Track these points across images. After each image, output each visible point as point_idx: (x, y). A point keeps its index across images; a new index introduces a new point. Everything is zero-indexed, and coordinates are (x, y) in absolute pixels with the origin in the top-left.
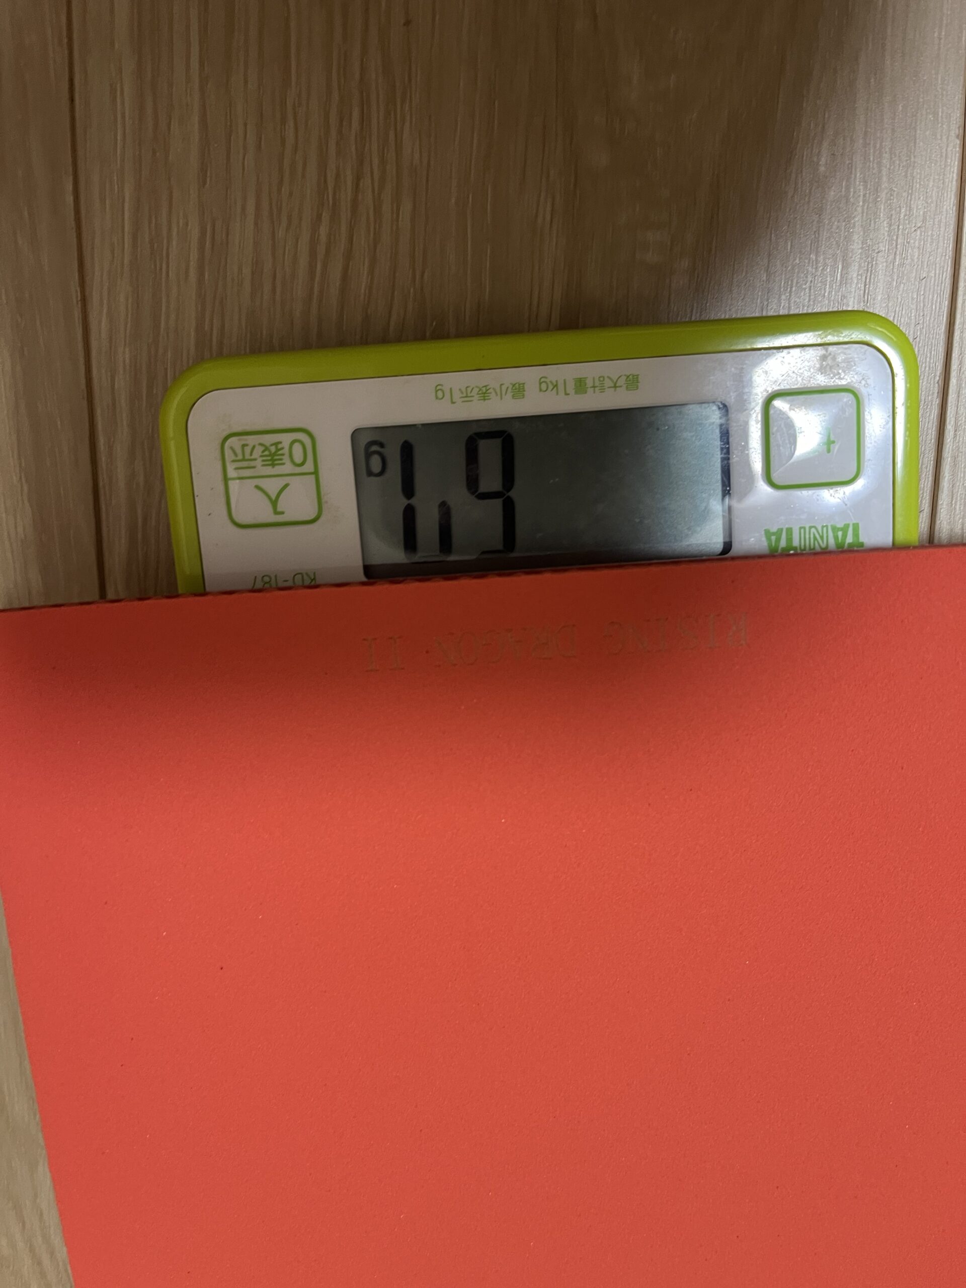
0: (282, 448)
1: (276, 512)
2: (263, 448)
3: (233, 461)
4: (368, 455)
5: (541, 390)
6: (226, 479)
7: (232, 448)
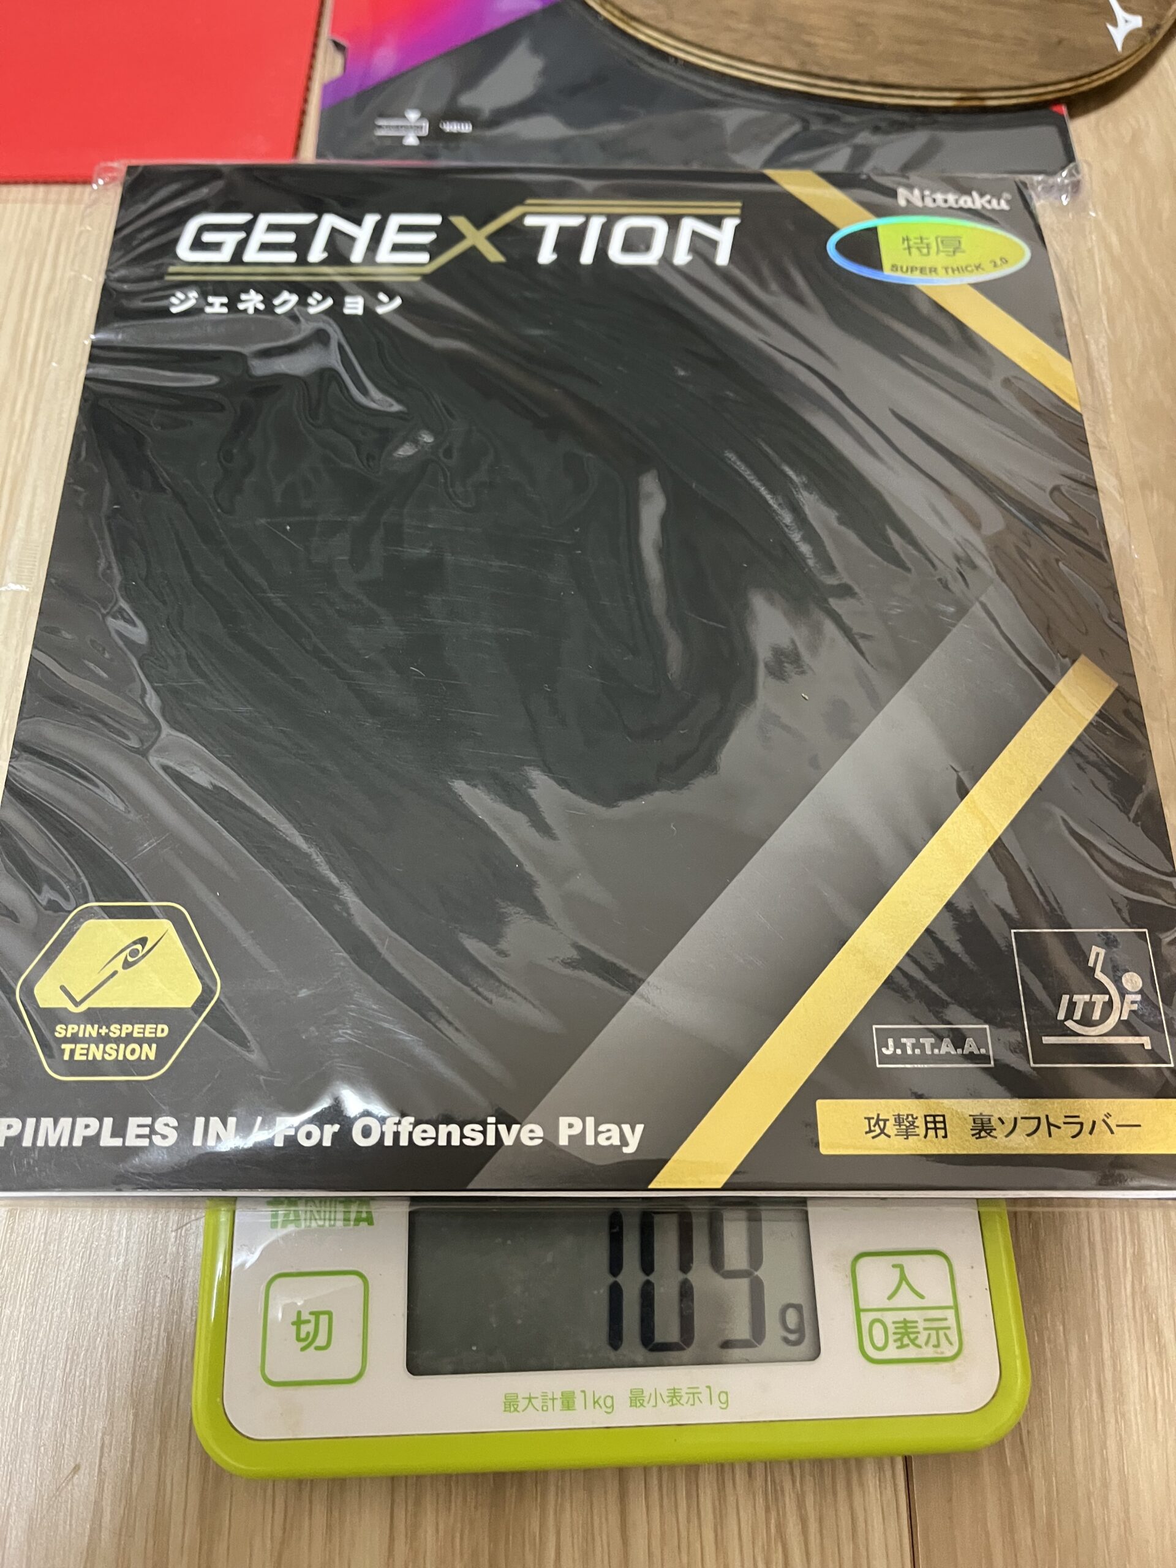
0: (895, 1341)
1: (901, 1267)
2: (916, 1342)
3: (948, 1328)
4: (800, 1330)
5: (612, 1398)
6: (956, 1307)
7: (951, 1344)
